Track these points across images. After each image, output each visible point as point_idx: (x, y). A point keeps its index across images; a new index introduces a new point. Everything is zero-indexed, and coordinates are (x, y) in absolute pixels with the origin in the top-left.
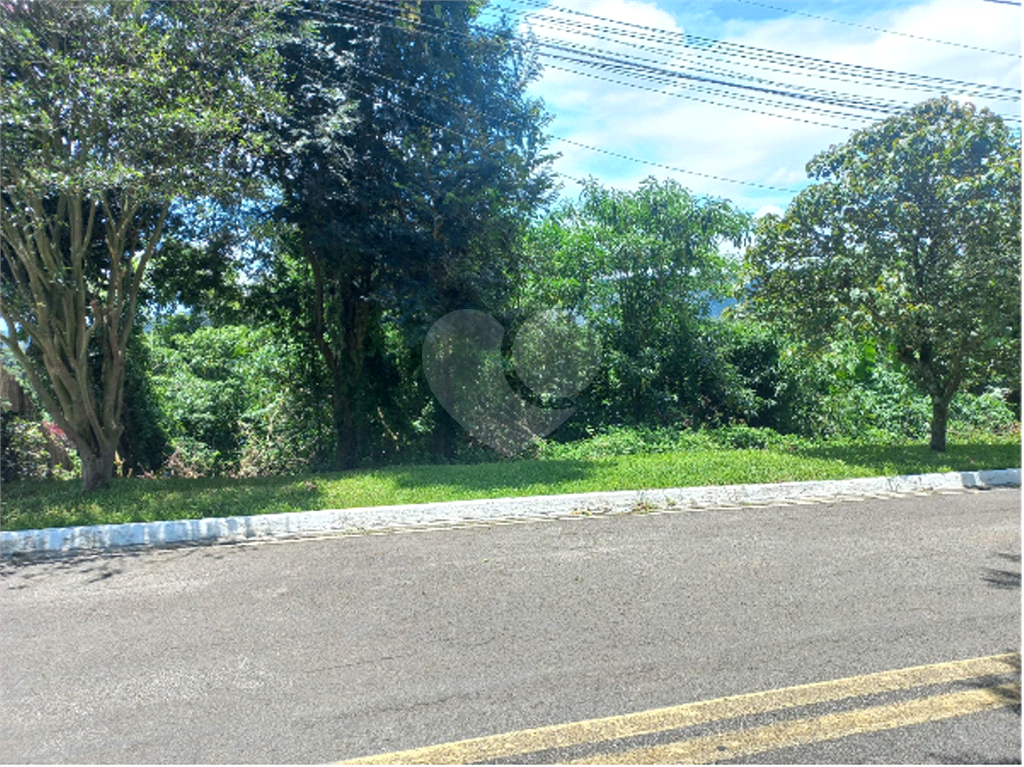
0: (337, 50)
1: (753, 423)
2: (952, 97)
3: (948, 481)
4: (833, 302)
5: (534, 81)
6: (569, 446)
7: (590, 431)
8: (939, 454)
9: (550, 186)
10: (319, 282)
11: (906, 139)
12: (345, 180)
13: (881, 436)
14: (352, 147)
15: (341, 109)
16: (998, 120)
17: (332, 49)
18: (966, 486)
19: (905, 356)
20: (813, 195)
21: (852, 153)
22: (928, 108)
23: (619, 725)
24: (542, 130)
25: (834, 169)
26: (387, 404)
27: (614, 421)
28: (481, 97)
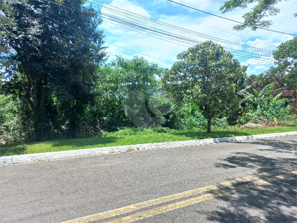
0: (35, 8)
1: (164, 126)
2: (212, 41)
3: (210, 141)
4: (182, 93)
5: (100, 25)
6: (112, 133)
7: (118, 128)
8: (209, 134)
9: (105, 56)
10: (29, 81)
11: (201, 51)
12: (37, 49)
13: (196, 129)
14: (40, 39)
15: (36, 27)
16: (222, 48)
17: (33, 7)
18: (214, 142)
19: (201, 108)
20: (178, 64)
21: (188, 53)
22: (207, 43)
23: (112, 213)
24: (103, 39)
25: (184, 57)
26: (53, 120)
27: (126, 126)
28: (83, 27)
